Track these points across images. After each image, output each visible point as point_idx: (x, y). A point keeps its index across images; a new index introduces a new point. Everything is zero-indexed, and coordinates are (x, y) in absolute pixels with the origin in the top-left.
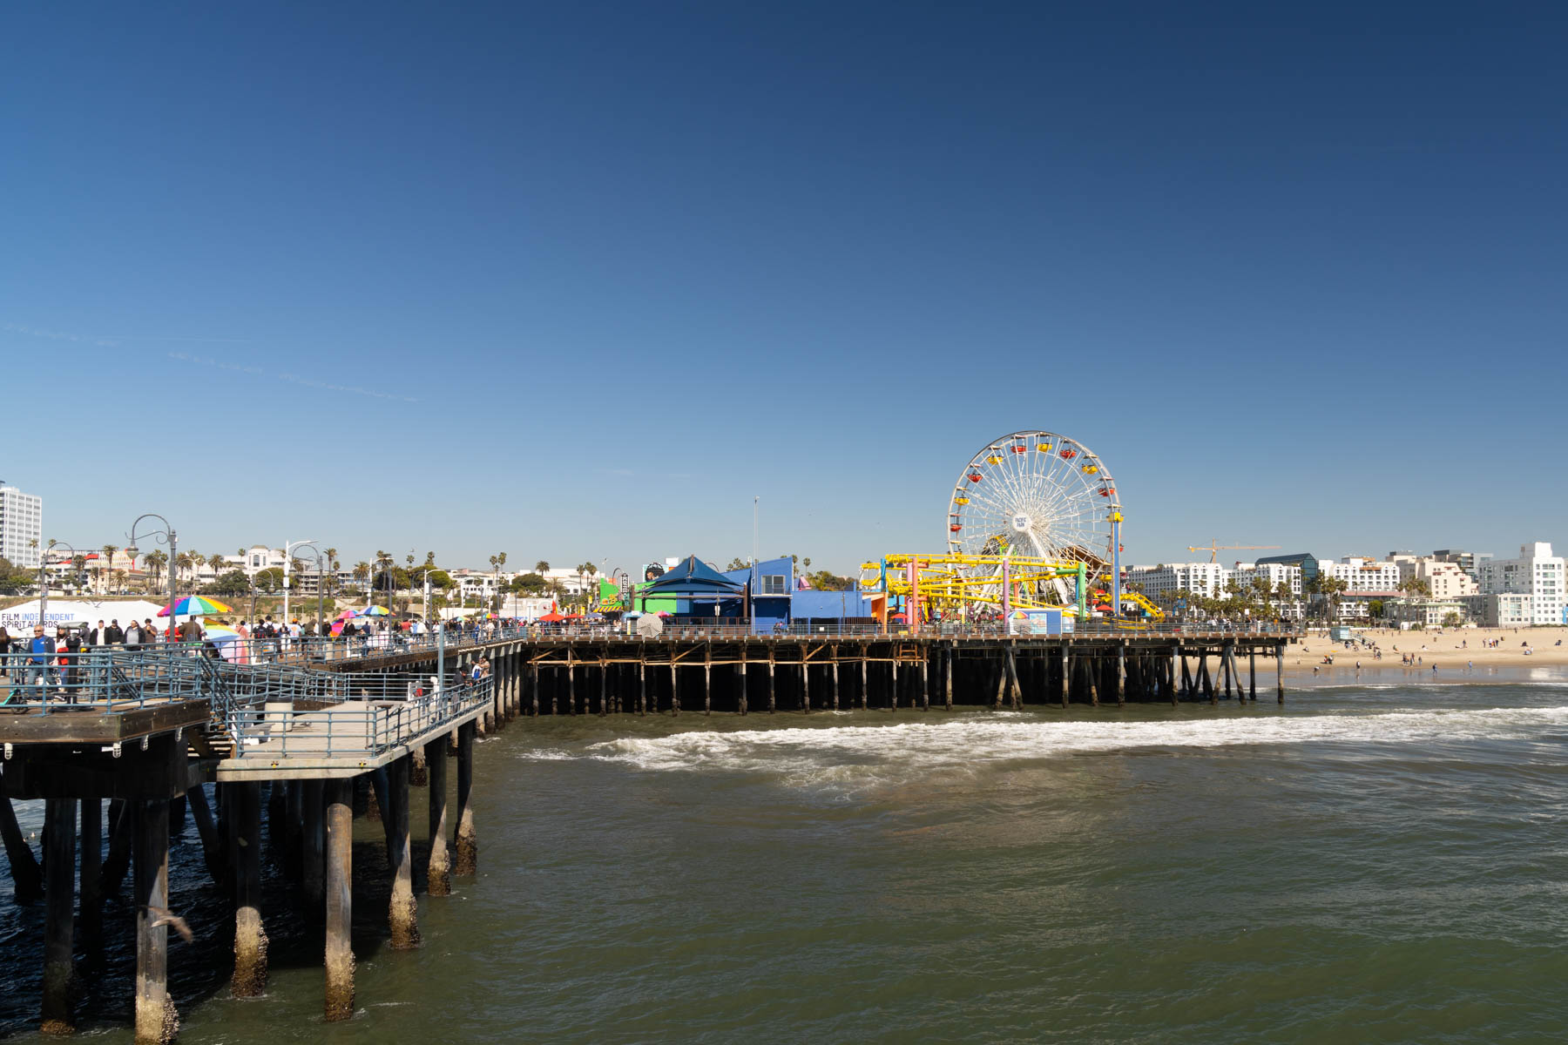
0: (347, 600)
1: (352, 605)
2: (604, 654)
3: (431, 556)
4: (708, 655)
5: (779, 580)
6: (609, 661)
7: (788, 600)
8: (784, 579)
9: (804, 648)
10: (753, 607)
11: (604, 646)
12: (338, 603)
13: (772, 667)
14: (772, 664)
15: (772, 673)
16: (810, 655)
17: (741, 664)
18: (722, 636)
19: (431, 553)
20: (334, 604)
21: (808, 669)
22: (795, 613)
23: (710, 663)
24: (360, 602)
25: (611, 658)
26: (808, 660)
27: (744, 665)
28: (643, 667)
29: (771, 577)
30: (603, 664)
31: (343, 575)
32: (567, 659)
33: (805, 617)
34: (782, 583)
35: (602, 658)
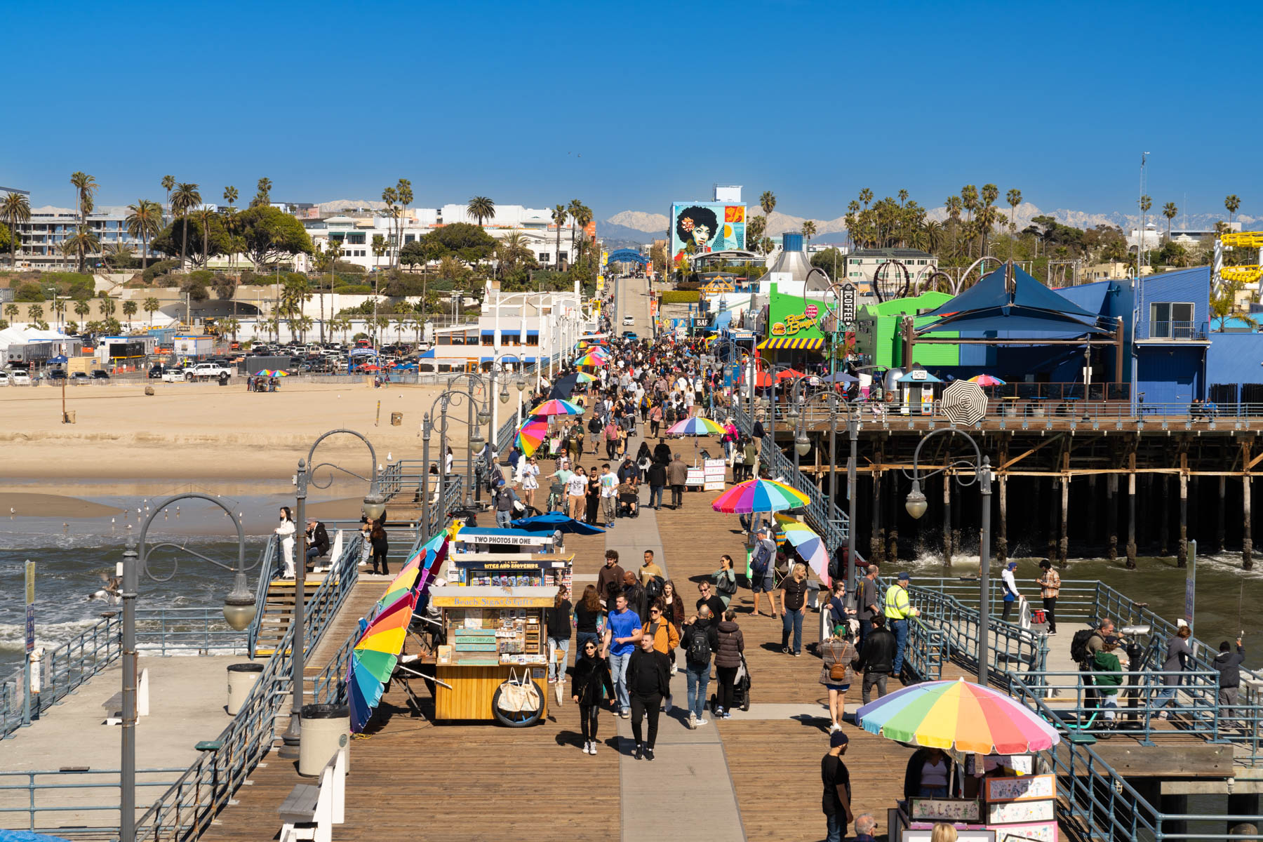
0: (118, 278)
1: (125, 285)
2: (878, 455)
3: (264, 186)
4: (1067, 459)
5: (1183, 313)
6: (886, 468)
7: (1201, 350)
8: (1193, 311)
9: (1246, 447)
10: (1135, 363)
11: (880, 440)
12: (100, 282)
13: (1183, 480)
14: (1185, 475)
15: (1184, 493)
16: (1257, 460)
17: (1128, 475)
18: (1098, 424)
19: (264, 181)
20: (93, 284)
21: (1251, 485)
22: (1214, 377)
23: (1071, 473)
24: (140, 281)
25: (889, 461)
26: (1253, 470)
27: (1133, 477)
28: (947, 479)
29: (1167, 306)
30: (877, 472)
31: (98, 224)
32: (814, 464)
33: (1233, 382)
34: (1188, 318)
35: (874, 462)
